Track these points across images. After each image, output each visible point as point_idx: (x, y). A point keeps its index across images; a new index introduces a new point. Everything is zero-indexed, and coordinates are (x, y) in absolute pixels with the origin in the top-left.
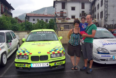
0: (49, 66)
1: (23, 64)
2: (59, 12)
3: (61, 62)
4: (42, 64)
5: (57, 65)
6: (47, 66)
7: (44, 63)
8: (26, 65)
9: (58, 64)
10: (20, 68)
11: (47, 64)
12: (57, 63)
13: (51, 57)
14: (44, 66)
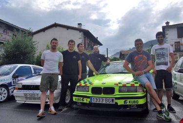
0: (114, 103)
1: (82, 98)
2: (174, 43)
3: (136, 100)
4: (104, 99)
5: (128, 104)
6: (111, 103)
7: (108, 99)
8: (85, 99)
9: (130, 102)
10: (79, 103)
11: (113, 100)
12: (128, 100)
13: (120, 91)
14: (108, 103)
